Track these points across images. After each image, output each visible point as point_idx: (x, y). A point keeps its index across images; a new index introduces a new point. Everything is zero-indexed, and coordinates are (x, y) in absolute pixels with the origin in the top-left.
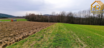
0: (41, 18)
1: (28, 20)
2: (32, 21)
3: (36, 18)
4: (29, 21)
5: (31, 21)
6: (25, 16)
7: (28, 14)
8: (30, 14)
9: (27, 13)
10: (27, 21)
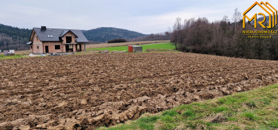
0: (235, 37)
1: (178, 45)
2: (195, 51)
3: (210, 39)
4: (184, 50)
5: (188, 51)
6: (171, 30)
7: (183, 23)
8: (188, 23)
9: (178, 19)
10: (177, 49)
